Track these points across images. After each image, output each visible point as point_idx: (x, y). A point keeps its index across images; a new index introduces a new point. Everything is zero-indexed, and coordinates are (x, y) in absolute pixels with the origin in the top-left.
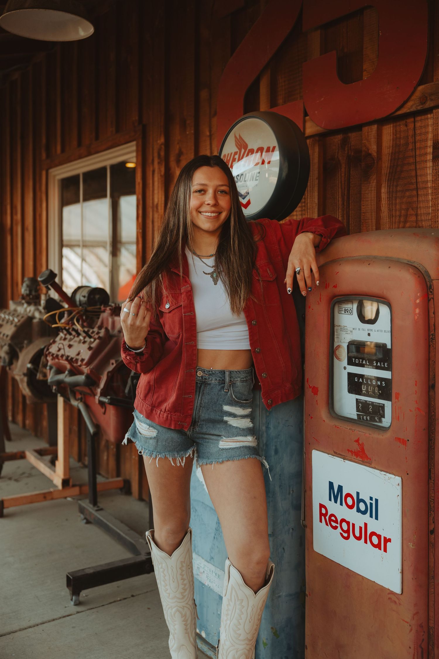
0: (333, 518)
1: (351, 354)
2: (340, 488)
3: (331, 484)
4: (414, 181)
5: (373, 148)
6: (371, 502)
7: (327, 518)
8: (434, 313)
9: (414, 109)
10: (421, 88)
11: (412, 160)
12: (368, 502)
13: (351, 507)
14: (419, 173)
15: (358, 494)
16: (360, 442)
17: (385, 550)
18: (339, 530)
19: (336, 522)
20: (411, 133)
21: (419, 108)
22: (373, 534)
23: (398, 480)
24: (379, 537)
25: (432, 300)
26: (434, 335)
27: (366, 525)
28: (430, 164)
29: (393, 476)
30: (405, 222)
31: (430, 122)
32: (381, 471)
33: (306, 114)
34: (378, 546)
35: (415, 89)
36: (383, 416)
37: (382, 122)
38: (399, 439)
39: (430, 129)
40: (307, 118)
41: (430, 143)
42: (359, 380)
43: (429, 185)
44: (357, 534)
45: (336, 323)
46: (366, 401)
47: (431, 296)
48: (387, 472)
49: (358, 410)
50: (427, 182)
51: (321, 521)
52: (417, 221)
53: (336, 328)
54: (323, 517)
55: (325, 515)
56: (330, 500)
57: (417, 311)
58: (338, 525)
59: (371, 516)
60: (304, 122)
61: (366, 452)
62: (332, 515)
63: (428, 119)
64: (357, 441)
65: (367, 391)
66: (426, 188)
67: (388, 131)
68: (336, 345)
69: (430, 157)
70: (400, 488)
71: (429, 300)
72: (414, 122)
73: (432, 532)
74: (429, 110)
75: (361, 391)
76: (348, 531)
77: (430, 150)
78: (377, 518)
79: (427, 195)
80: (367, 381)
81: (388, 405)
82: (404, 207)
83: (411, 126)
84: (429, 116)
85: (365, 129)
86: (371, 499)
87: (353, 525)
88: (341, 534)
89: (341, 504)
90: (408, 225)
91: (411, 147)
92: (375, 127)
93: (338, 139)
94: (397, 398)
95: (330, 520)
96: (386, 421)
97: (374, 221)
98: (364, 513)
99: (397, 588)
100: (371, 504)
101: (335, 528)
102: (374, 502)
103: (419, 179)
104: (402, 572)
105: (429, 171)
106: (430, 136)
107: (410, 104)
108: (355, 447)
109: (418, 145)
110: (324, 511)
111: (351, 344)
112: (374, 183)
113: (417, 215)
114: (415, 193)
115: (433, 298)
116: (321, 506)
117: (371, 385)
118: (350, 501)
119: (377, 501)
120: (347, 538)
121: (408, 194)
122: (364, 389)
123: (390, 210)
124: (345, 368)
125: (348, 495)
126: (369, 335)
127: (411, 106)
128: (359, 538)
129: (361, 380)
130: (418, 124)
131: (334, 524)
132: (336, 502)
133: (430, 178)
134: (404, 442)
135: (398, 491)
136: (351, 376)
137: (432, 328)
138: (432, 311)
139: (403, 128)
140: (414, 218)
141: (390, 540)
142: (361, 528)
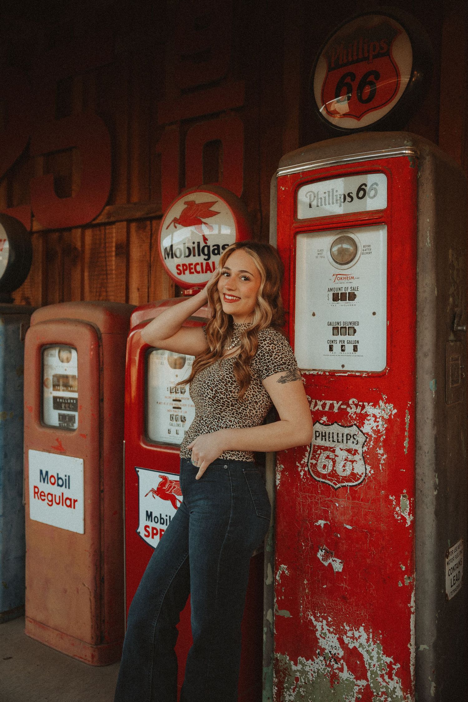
0: (42, 494)
1: (55, 383)
2: (47, 473)
3: (41, 471)
4: (105, 269)
5: (79, 244)
6: (66, 478)
7: (39, 494)
8: (102, 354)
9: (103, 221)
10: (107, 208)
11: (103, 255)
12: (64, 478)
13: (53, 484)
14: (108, 263)
15: (58, 474)
16: (59, 440)
17: (74, 508)
18: (46, 501)
19: (44, 496)
20: (103, 236)
21: (106, 221)
22: (67, 499)
23: (81, 461)
24: (70, 500)
25: (101, 346)
26: (102, 368)
27: (63, 494)
28: (114, 258)
29: (78, 459)
30: (100, 296)
31: (114, 231)
32: (72, 456)
33: (33, 216)
34: (70, 506)
35: (104, 208)
36: (74, 422)
37: (84, 227)
38: (81, 435)
39: (114, 235)
40: (34, 219)
41: (114, 244)
42: (60, 400)
43: (114, 272)
44: (58, 501)
45: (46, 363)
46: (64, 414)
47: (100, 344)
48: (75, 457)
49: (59, 420)
50: (112, 270)
51: (35, 497)
52: (106, 296)
53: (45, 367)
54: (36, 495)
55: (37, 493)
56: (41, 481)
57: (92, 353)
58: (46, 498)
59: (66, 487)
60: (32, 221)
61: (63, 446)
62: (42, 492)
63: (112, 228)
64: (57, 440)
65: (65, 407)
66: (112, 274)
67: (89, 234)
68: (45, 378)
69: (114, 254)
70: (82, 466)
71: (99, 346)
72: (105, 229)
73: (102, 491)
74: (113, 223)
75: (62, 407)
76: (52, 501)
77: (114, 249)
78: (69, 488)
79: (113, 278)
80: (65, 400)
81: (76, 414)
82: (99, 286)
83: (103, 232)
84: (114, 226)
85: (74, 231)
86: (66, 476)
87: (55, 495)
88: (48, 503)
89: (48, 483)
90: (101, 298)
91: (103, 245)
92: (79, 230)
93: (56, 236)
94: (81, 409)
95: (41, 495)
96: (76, 426)
97: (79, 294)
98: (61, 486)
99: (81, 530)
100: (66, 479)
101: (44, 500)
102: (67, 478)
103: (108, 268)
104: (85, 520)
105: (114, 263)
106: (114, 240)
107: (101, 217)
108: (56, 444)
109: (107, 245)
110: (36, 490)
111: (54, 376)
112: (79, 269)
113: (107, 292)
114: (105, 276)
115: (102, 345)
116: (35, 487)
117: (68, 403)
118: (53, 480)
119: (69, 477)
120: (51, 505)
121: (101, 277)
122: (63, 406)
123: (90, 287)
124: (51, 393)
125: (52, 476)
126: (66, 370)
127: (102, 219)
128: (58, 504)
129: (61, 400)
130: (107, 231)
131: (43, 498)
132: (44, 482)
133: (114, 267)
134: (84, 436)
135: (81, 468)
136: (55, 398)
137: (101, 364)
138: (101, 353)
139: (98, 232)
140: (104, 294)
141: (77, 501)
142: (60, 497)
